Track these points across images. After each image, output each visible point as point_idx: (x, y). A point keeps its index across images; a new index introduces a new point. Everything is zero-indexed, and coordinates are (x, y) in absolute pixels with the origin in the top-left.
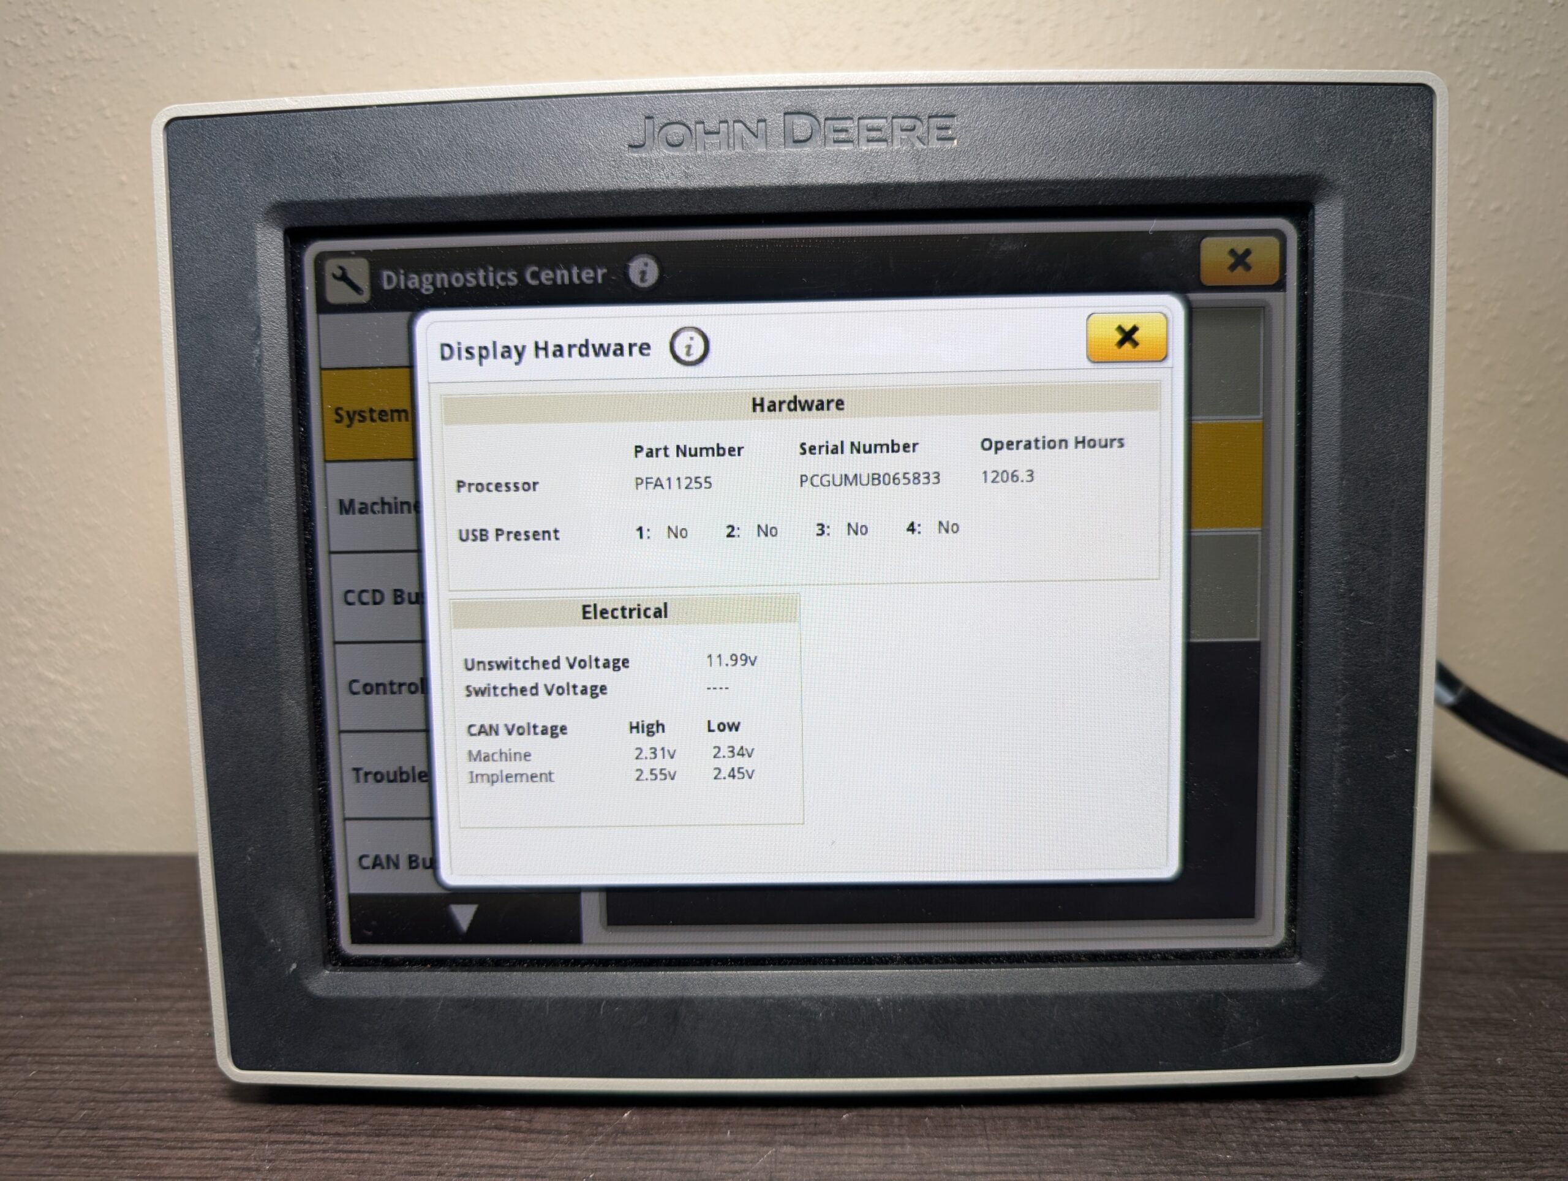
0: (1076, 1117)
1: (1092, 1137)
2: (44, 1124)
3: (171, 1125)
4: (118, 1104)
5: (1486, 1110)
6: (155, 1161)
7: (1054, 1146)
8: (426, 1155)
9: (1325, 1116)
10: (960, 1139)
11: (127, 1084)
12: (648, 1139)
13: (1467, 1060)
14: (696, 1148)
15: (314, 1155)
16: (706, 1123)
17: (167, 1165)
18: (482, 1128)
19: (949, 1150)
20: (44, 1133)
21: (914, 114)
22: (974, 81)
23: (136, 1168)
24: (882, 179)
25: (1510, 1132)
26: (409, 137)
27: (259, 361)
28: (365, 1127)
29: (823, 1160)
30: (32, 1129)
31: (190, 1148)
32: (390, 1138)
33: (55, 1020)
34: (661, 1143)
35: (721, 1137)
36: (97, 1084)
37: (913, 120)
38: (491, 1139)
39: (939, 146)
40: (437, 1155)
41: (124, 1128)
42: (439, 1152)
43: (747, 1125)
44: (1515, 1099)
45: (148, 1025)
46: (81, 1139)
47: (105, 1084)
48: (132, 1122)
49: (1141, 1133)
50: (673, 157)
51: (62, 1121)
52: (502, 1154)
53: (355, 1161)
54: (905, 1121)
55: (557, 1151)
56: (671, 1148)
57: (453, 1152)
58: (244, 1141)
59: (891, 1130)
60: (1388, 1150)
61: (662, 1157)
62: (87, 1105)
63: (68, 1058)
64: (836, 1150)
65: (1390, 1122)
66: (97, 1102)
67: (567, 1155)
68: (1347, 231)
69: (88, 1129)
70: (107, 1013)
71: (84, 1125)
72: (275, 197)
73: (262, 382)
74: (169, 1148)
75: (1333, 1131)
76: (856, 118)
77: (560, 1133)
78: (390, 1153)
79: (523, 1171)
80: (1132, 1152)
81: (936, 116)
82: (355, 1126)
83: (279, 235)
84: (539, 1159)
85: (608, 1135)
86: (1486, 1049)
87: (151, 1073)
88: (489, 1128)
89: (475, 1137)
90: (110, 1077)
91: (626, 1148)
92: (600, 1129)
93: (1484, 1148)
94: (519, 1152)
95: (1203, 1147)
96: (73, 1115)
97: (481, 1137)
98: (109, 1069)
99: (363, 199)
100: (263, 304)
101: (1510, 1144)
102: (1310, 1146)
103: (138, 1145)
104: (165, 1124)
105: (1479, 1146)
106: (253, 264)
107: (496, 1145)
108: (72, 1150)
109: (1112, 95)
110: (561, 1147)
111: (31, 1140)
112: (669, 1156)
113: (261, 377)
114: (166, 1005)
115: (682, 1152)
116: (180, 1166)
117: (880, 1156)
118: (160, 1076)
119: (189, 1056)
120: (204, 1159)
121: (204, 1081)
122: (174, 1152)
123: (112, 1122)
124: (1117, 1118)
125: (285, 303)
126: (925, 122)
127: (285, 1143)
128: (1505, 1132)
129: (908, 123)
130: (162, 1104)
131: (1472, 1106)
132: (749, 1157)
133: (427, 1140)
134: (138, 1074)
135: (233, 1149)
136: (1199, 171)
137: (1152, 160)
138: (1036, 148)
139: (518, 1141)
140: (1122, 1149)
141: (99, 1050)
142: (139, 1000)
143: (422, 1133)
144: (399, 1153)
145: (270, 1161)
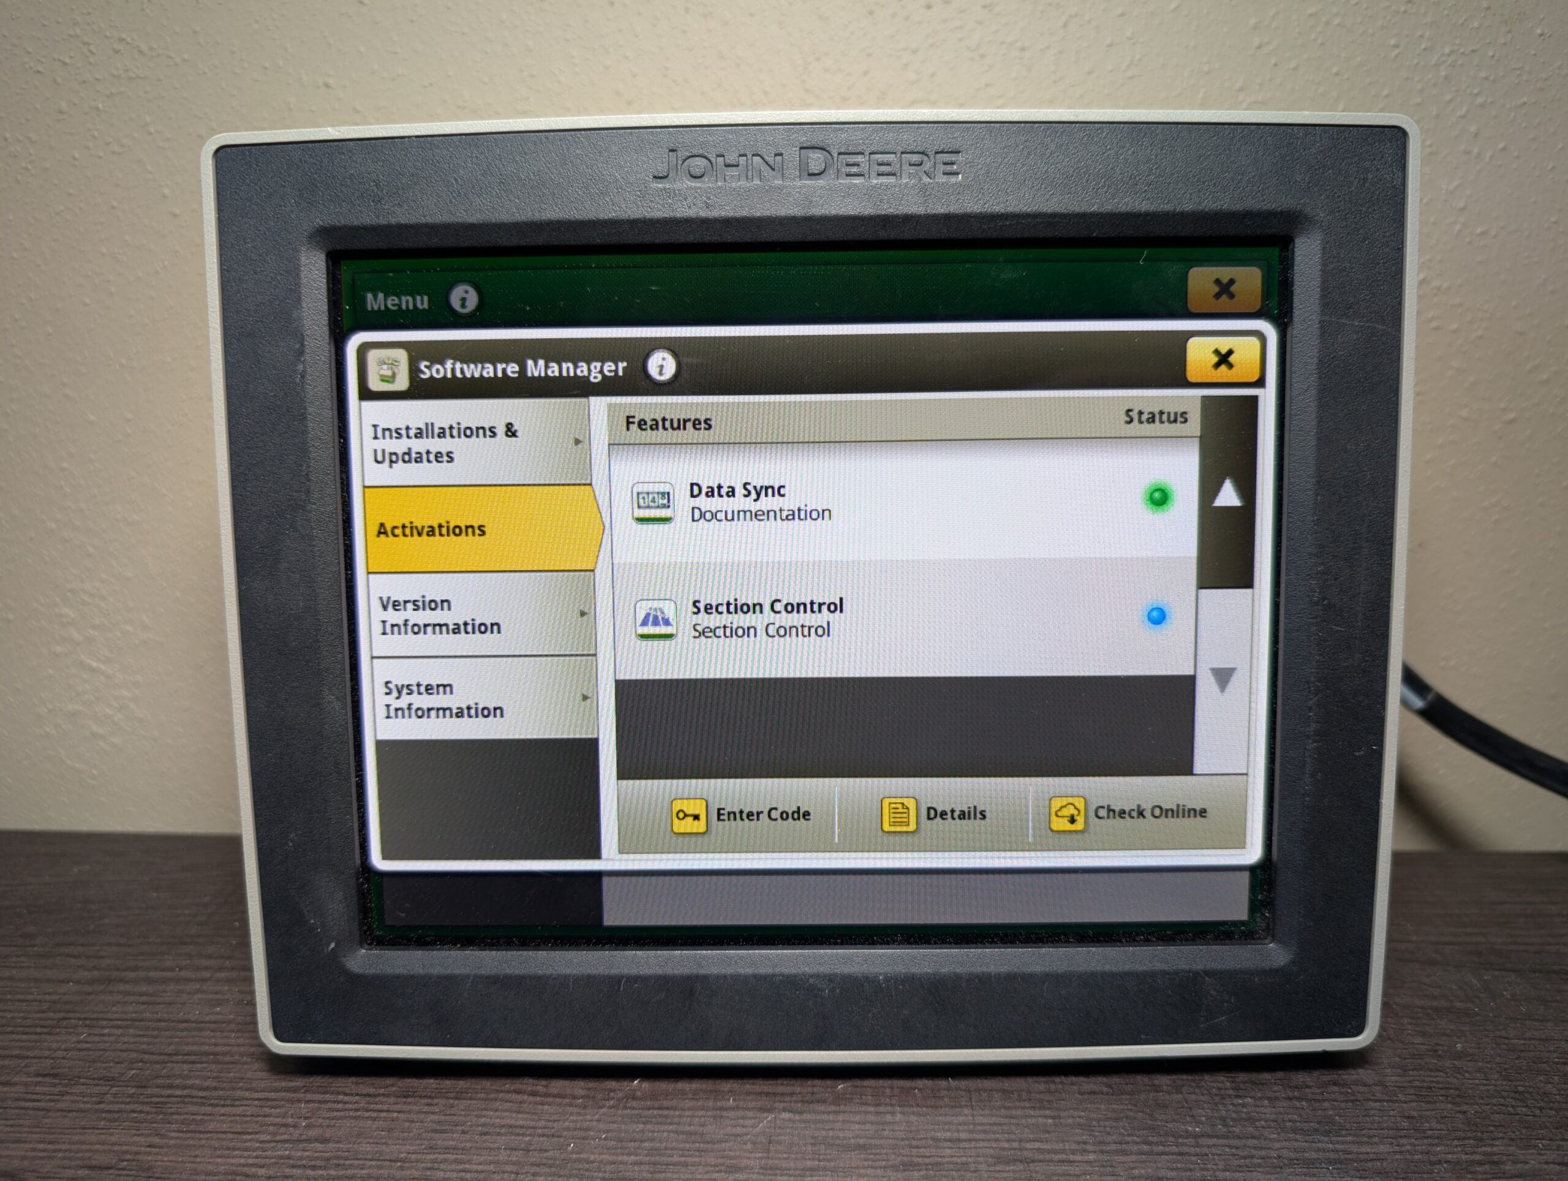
0: (1056, 1091)
1: (1070, 1109)
2: (96, 1082)
3: (214, 1084)
4: (164, 1065)
5: (1443, 1092)
6: (200, 1117)
7: (1034, 1117)
8: (450, 1115)
9: (1291, 1094)
10: (947, 1109)
11: (172, 1047)
12: (656, 1104)
13: (1428, 1045)
14: (701, 1113)
15: (347, 1114)
16: (710, 1091)
17: (211, 1120)
18: (502, 1092)
19: (937, 1119)
20: (96, 1090)
21: (921, 150)
22: (978, 120)
23: (182, 1123)
24: (891, 211)
25: (1464, 1112)
26: (446, 166)
27: (303, 377)
28: (394, 1089)
29: (819, 1126)
30: (84, 1087)
31: (232, 1106)
32: (417, 1099)
33: (102, 987)
34: (668, 1108)
35: (724, 1104)
36: (144, 1046)
37: (920, 155)
38: (510, 1102)
39: (944, 180)
40: (461, 1115)
41: (170, 1087)
42: (463, 1113)
43: (748, 1093)
44: (1471, 1082)
45: (189, 993)
46: (131, 1096)
47: (151, 1047)
48: (178, 1081)
49: (1115, 1107)
50: (696, 188)
51: (113, 1079)
52: (520, 1116)
53: (385, 1119)
54: (896, 1091)
55: (571, 1114)
56: (677, 1113)
57: (475, 1113)
58: (282, 1100)
59: (882, 1101)
60: (1348, 1127)
61: (669, 1121)
62: (136, 1065)
63: (116, 1022)
64: (831, 1117)
65: (1352, 1101)
66: (146, 1062)
67: (581, 1118)
68: (1324, 264)
69: (137, 1087)
70: (151, 981)
71: (133, 1084)
72: (319, 222)
73: (305, 397)
74: (212, 1105)
75: (1297, 1108)
76: (867, 153)
77: (574, 1097)
78: (418, 1113)
79: (540, 1131)
80: (1107, 1123)
81: (942, 152)
82: (385, 1088)
83: (323, 257)
84: (555, 1121)
85: (619, 1100)
86: (1448, 1036)
87: (193, 1037)
88: (509, 1092)
89: (496, 1100)
90: (155, 1041)
91: (636, 1112)
92: (612, 1094)
93: (1438, 1126)
94: (536, 1114)
95: (1174, 1121)
96: (123, 1074)
97: (502, 1100)
98: (155, 1033)
99: (402, 225)
100: (307, 323)
101: (1463, 1123)
102: (1275, 1121)
103: (183, 1102)
104: (208, 1083)
105: (1434, 1124)
106: (298, 285)
107: (515, 1107)
108: (123, 1106)
109: (1107, 134)
110: (576, 1110)
111: (84, 1096)
112: (676, 1120)
113: (304, 391)
114: (207, 975)
115: (688, 1117)
116: (223, 1122)
117: (872, 1123)
118: (203, 1040)
119: (229, 1022)
120: (245, 1116)
121: (243, 1045)
122: (217, 1109)
123: (160, 1081)
124: (1095, 1093)
125: (327, 322)
126: (932, 157)
127: (319, 1102)
128: (1459, 1112)
129: (915, 158)
130: (205, 1065)
131: (1430, 1088)
132: (748, 1122)
133: (451, 1101)
134: (181, 1038)
135: (272, 1108)
136: (1188, 206)
137: (1144, 195)
138: (1036, 183)
139: (536, 1103)
140: (1098, 1121)
141: (144, 1015)
142: (181, 969)
143: (446, 1095)
144: (426, 1113)
145: (306, 1118)
